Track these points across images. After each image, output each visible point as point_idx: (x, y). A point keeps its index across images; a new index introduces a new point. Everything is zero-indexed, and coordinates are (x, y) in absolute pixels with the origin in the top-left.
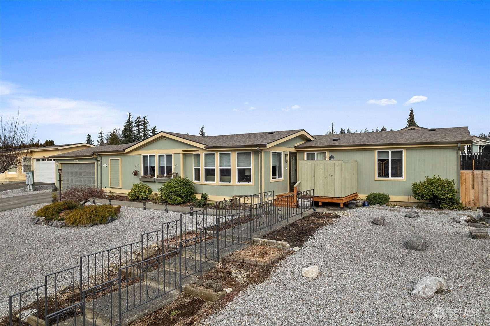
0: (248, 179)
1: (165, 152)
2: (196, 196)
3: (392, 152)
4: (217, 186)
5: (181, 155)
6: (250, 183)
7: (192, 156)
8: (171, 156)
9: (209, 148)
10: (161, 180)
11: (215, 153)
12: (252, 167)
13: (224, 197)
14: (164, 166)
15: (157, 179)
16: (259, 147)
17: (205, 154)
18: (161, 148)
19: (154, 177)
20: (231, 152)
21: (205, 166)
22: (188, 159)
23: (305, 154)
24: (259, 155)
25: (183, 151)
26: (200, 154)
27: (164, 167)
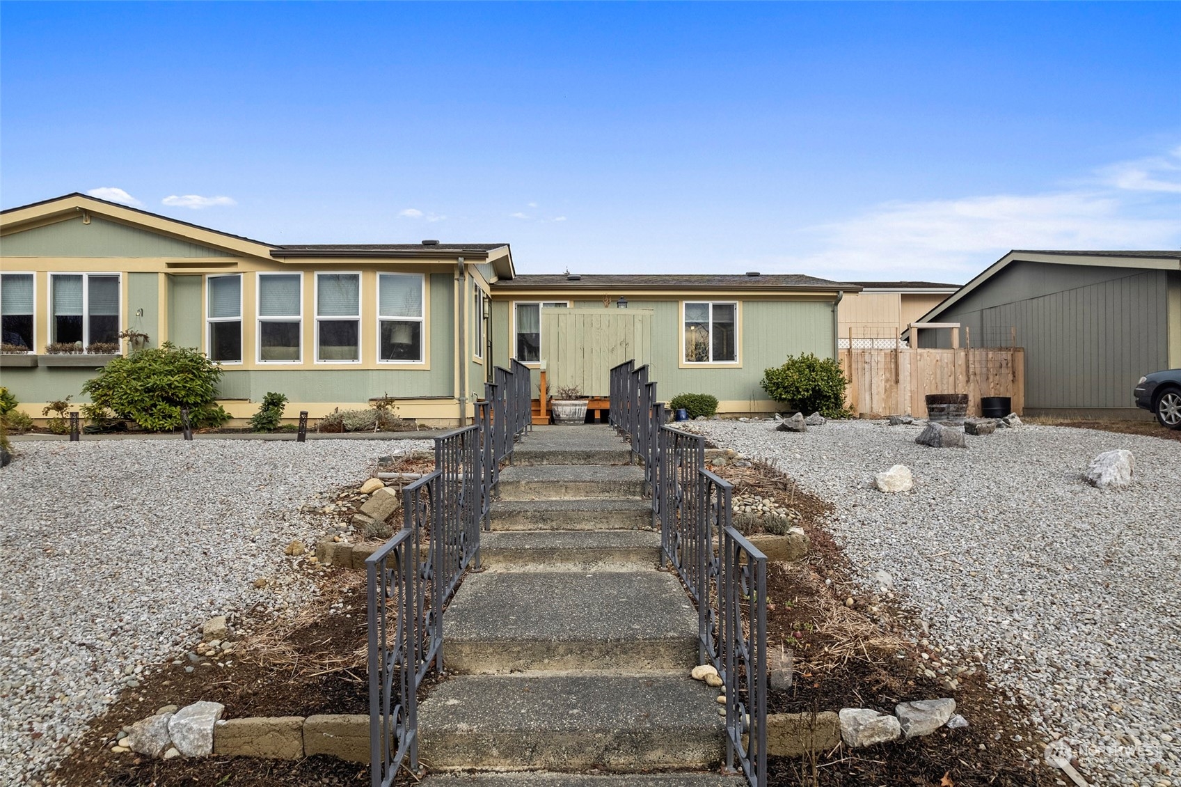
0: (412, 352)
1: (87, 267)
2: (224, 408)
3: (715, 307)
4: (307, 373)
5: (162, 278)
6: (416, 363)
7: (200, 283)
8: (114, 280)
9: (285, 257)
10: (68, 359)
11: (302, 274)
12: (424, 319)
13: (334, 405)
14: (79, 314)
15: (43, 358)
16: (465, 259)
17: (262, 278)
18: (68, 253)
19: (30, 353)
20: (360, 273)
21: (261, 315)
22: (185, 294)
23: (513, 306)
24: (456, 282)
25: (170, 265)
26: (242, 275)
27: (81, 317)
